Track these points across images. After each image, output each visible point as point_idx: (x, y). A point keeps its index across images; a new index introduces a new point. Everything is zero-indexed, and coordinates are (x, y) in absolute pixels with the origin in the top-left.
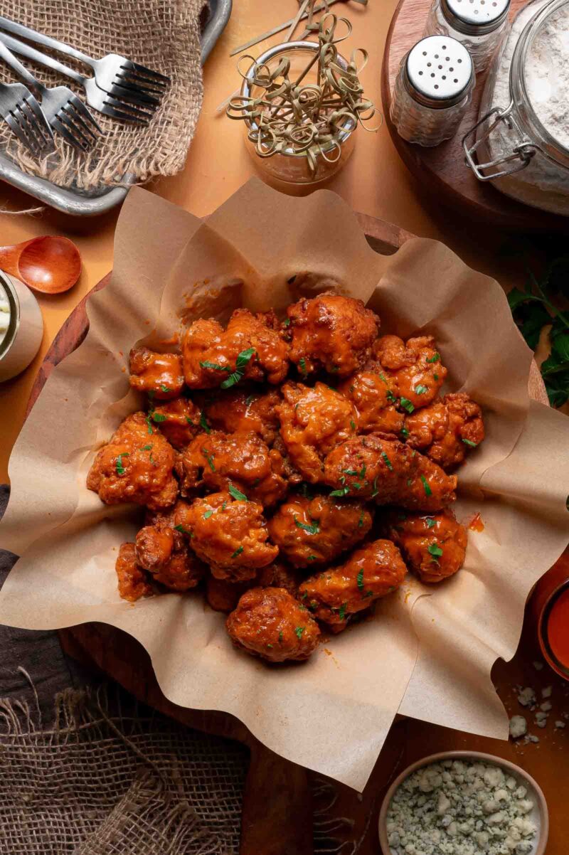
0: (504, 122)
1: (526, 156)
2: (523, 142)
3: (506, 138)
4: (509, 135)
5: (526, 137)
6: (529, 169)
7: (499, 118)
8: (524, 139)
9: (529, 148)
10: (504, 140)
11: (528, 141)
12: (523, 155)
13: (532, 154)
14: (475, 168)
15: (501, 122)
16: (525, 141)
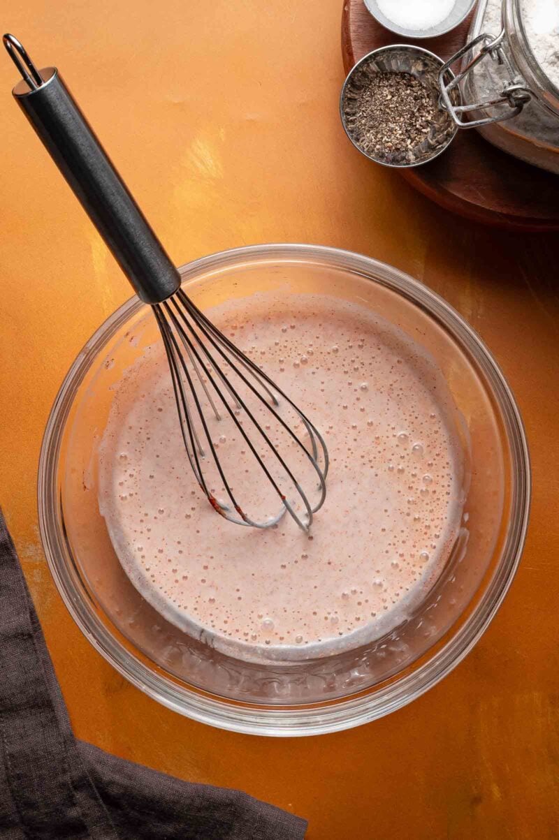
0: (492, 56)
1: (516, 102)
2: (514, 84)
3: (494, 76)
4: (499, 72)
5: (518, 78)
6: (522, 118)
7: (486, 50)
8: (515, 81)
9: (522, 92)
10: (491, 78)
11: (521, 83)
12: (512, 100)
13: (526, 99)
14: (453, 110)
15: (488, 54)
16: (517, 83)
